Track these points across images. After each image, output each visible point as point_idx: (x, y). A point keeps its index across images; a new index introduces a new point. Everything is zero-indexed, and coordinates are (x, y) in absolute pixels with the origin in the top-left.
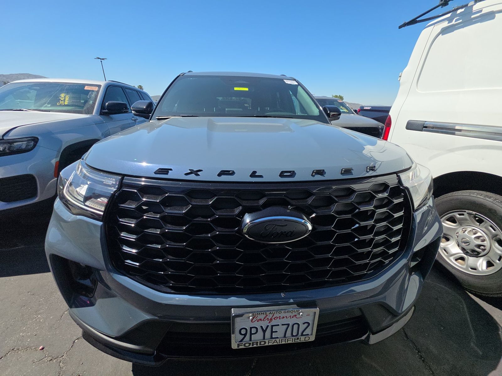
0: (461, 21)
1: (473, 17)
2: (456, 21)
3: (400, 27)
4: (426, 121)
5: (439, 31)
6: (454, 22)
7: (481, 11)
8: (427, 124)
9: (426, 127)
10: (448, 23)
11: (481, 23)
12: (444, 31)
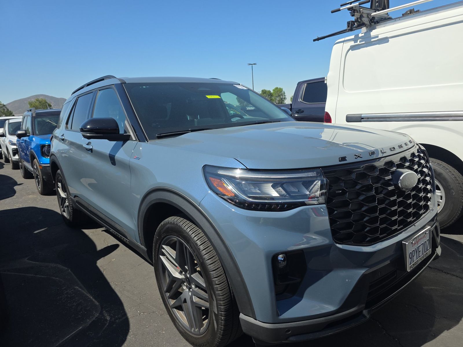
0: (364, 42)
1: (372, 40)
2: (360, 42)
3: (314, 40)
4: (362, 114)
5: (349, 47)
6: (358, 43)
7: (378, 37)
8: (363, 116)
9: (363, 118)
10: (354, 43)
11: (379, 45)
12: (353, 48)
